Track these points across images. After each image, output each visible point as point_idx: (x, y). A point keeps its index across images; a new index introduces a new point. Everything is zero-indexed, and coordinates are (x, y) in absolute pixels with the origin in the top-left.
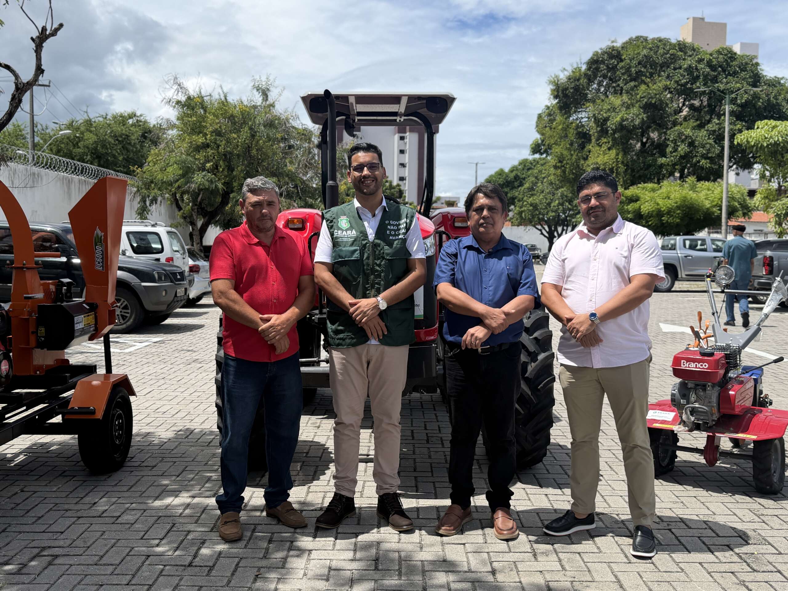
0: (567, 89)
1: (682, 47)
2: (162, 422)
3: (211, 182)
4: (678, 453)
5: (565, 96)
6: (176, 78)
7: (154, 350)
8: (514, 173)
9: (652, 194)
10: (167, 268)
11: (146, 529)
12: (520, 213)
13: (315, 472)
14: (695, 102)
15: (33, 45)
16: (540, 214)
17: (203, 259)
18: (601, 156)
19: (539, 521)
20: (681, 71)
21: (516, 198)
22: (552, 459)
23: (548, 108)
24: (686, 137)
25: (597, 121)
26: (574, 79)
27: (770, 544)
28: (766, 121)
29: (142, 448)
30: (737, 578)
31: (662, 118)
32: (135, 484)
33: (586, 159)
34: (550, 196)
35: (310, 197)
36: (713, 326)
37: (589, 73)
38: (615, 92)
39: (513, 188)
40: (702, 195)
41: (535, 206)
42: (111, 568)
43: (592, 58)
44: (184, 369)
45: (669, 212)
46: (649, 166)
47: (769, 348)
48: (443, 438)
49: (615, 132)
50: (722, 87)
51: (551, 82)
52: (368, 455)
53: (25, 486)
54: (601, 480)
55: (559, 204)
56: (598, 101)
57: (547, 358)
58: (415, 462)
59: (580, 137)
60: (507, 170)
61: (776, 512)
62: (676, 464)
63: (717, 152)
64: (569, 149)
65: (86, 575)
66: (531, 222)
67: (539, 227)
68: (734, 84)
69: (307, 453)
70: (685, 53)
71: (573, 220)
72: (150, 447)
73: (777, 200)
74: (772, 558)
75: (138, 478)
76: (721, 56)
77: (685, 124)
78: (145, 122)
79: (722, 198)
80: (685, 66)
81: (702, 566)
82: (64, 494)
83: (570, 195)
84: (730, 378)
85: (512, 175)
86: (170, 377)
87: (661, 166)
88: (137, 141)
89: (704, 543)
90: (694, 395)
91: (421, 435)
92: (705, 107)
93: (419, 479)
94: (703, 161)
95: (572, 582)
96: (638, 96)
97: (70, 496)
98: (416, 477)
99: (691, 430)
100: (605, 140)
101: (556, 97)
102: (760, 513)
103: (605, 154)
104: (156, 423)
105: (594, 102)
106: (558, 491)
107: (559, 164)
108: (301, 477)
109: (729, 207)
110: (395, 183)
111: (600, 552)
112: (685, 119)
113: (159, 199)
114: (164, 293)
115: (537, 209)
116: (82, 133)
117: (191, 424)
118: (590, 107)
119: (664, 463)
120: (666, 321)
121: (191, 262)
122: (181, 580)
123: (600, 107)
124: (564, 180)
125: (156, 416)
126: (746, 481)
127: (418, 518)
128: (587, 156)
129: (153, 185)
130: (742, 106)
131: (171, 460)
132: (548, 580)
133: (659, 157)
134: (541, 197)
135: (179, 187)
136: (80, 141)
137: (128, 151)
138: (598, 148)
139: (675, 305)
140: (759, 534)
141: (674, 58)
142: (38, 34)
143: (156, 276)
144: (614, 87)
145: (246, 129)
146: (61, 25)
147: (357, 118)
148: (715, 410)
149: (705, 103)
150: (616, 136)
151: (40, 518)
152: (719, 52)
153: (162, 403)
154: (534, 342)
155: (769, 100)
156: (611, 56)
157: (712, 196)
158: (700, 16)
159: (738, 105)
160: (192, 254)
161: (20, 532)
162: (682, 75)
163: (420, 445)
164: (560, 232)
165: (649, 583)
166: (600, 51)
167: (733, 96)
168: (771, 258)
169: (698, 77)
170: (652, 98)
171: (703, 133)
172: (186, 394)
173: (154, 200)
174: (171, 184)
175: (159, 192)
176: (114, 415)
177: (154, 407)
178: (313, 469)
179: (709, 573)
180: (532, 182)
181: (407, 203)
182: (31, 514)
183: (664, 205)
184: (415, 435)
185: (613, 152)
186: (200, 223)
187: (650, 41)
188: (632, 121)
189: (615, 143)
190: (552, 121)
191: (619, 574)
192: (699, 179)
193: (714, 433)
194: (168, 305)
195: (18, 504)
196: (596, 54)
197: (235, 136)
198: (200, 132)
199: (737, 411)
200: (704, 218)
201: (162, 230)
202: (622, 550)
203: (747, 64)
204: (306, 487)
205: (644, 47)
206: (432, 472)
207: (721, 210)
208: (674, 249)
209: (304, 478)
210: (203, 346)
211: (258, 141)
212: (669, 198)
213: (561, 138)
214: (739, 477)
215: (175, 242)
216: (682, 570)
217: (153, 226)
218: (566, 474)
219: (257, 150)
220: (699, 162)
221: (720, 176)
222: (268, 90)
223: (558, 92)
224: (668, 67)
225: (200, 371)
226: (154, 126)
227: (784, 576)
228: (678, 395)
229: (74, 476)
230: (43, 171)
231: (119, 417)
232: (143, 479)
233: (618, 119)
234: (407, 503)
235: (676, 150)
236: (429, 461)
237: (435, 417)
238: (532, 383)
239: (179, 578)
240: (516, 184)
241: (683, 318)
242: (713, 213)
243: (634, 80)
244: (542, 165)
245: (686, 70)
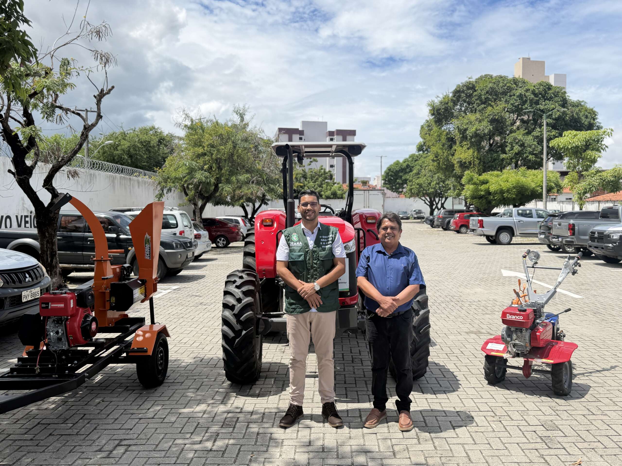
0: (439, 109)
1: (515, 81)
2: (184, 350)
3: (207, 178)
4: (507, 369)
5: (439, 114)
6: (184, 111)
7: (174, 296)
8: (406, 163)
9: (496, 179)
10: (181, 240)
11: (182, 426)
12: (411, 190)
13: (283, 385)
14: (524, 117)
15: (95, 100)
16: (424, 190)
17: (202, 228)
18: (463, 154)
19: (421, 417)
20: (515, 97)
21: (408, 180)
22: (431, 373)
23: (428, 121)
24: (519, 140)
25: (460, 130)
26: (444, 103)
27: (560, 430)
28: (570, 131)
29: (174, 369)
30: (539, 453)
31: (502, 128)
32: (172, 395)
33: (453, 155)
34: (430, 179)
35: (272, 184)
36: (527, 289)
37: (454, 99)
38: (472, 112)
39: (406, 173)
40: (529, 179)
41: (420, 185)
42: (164, 453)
43: (456, 89)
44: (195, 310)
45: (508, 191)
46: (495, 160)
47: (571, 288)
48: (363, 359)
49: (472, 137)
50: (542, 107)
51: (429, 105)
52: (315, 372)
53: (105, 398)
54: (460, 388)
55: (437, 183)
56: (460, 118)
57: (425, 313)
58: (345, 377)
59: (449, 141)
60: (401, 161)
61: (565, 408)
62: (506, 375)
63: (539, 150)
64: (442, 149)
65: (149, 458)
66: (418, 195)
67: (423, 198)
68: (550, 105)
69: (277, 371)
70: (517, 86)
71: (446, 194)
72: (179, 369)
73: (578, 183)
74: (560, 440)
75: (174, 391)
76: (542, 87)
77: (518, 132)
78: (161, 133)
79: (543, 181)
80: (518, 94)
81: (519, 445)
82: (129, 403)
83: (443, 178)
84: (538, 323)
85: (405, 165)
86: (186, 316)
87: (503, 160)
88: (155, 145)
89: (520, 430)
90: (515, 335)
91: (348, 357)
92: (531, 120)
93: (348, 389)
94: (530, 156)
95: (440, 457)
96: (487, 114)
97: (133, 404)
98: (346, 388)
99: (514, 357)
100: (466, 143)
101: (433, 114)
102: (555, 409)
103: (465, 152)
104: (181, 351)
105: (457, 118)
106: (434, 396)
107: (435, 159)
108: (274, 389)
109: (547, 186)
110: (327, 170)
111: (458, 437)
112: (518, 128)
113: (173, 189)
114: (179, 256)
115: (422, 187)
116: (119, 141)
117: (204, 351)
118: (455, 121)
119: (499, 376)
120: (506, 268)
121: (195, 232)
122: (206, 460)
123: (462, 122)
124: (439, 168)
125: (181, 345)
126: (549, 387)
127: (348, 416)
128: (454, 153)
129: (169, 180)
130: (556, 119)
131: (193, 378)
132: (427, 456)
133: (501, 154)
134: (424, 179)
135: (186, 181)
136: (118, 146)
137: (150, 152)
138: (461, 148)
139: (512, 255)
140: (554, 424)
141: (510, 89)
142: (98, 93)
143: (174, 245)
144: (471, 108)
145: (230, 143)
146: (113, 87)
147: (305, 154)
148: (528, 345)
149: (531, 118)
150: (473, 140)
151: (116, 419)
152: (540, 84)
153: (183, 336)
154: (417, 303)
155: (573, 115)
156: (468, 88)
157: (536, 180)
158: (527, 56)
159: (553, 119)
160: (196, 226)
161: (105, 430)
162: (515, 100)
163: (348, 365)
164: (437, 201)
165: (486, 457)
166: (461, 85)
167: (550, 113)
168: (574, 225)
169: (526, 101)
170: (496, 115)
171: (530, 137)
172: (198, 329)
173: (170, 190)
174: (181, 179)
175: (173, 185)
176: (158, 351)
177: (179, 339)
178: (281, 383)
179: (522, 450)
180: (418, 169)
181: (335, 183)
182: (111, 417)
183: (505, 186)
184: (345, 357)
185: (471, 151)
186: (200, 203)
187: (494, 78)
188: (483, 130)
189: (472, 145)
190: (430, 130)
191: (468, 451)
192: (529, 168)
193: (527, 359)
194: (182, 264)
195: (102, 410)
196: (458, 86)
197: (223, 148)
198: (201, 145)
199: (541, 344)
200: (532, 194)
201: (176, 213)
202: (471, 435)
203: (558, 92)
204: (278, 396)
205: (490, 82)
206: (356, 384)
207: (542, 189)
208: (512, 216)
209: (276, 389)
210: (206, 292)
211: (238, 150)
212: (508, 181)
213: (436, 141)
214: (545, 384)
215: (185, 219)
216: (507, 448)
217: (171, 210)
218: (439, 383)
219: (237, 156)
220: (528, 157)
221: (542, 166)
222: (244, 114)
223: (434, 111)
224: (506, 95)
225: (205, 311)
226: (167, 135)
227: (567, 451)
228: (505, 336)
229: (134, 390)
230: (97, 172)
231: (161, 352)
232: (177, 392)
233: (474, 129)
234: (340, 407)
235: (512, 149)
236: (353, 376)
237: (356, 344)
238: (417, 329)
239: (205, 459)
240: (408, 170)
241: (517, 265)
242: (537, 191)
243: (484, 103)
244: (425, 158)
245: (518, 97)
